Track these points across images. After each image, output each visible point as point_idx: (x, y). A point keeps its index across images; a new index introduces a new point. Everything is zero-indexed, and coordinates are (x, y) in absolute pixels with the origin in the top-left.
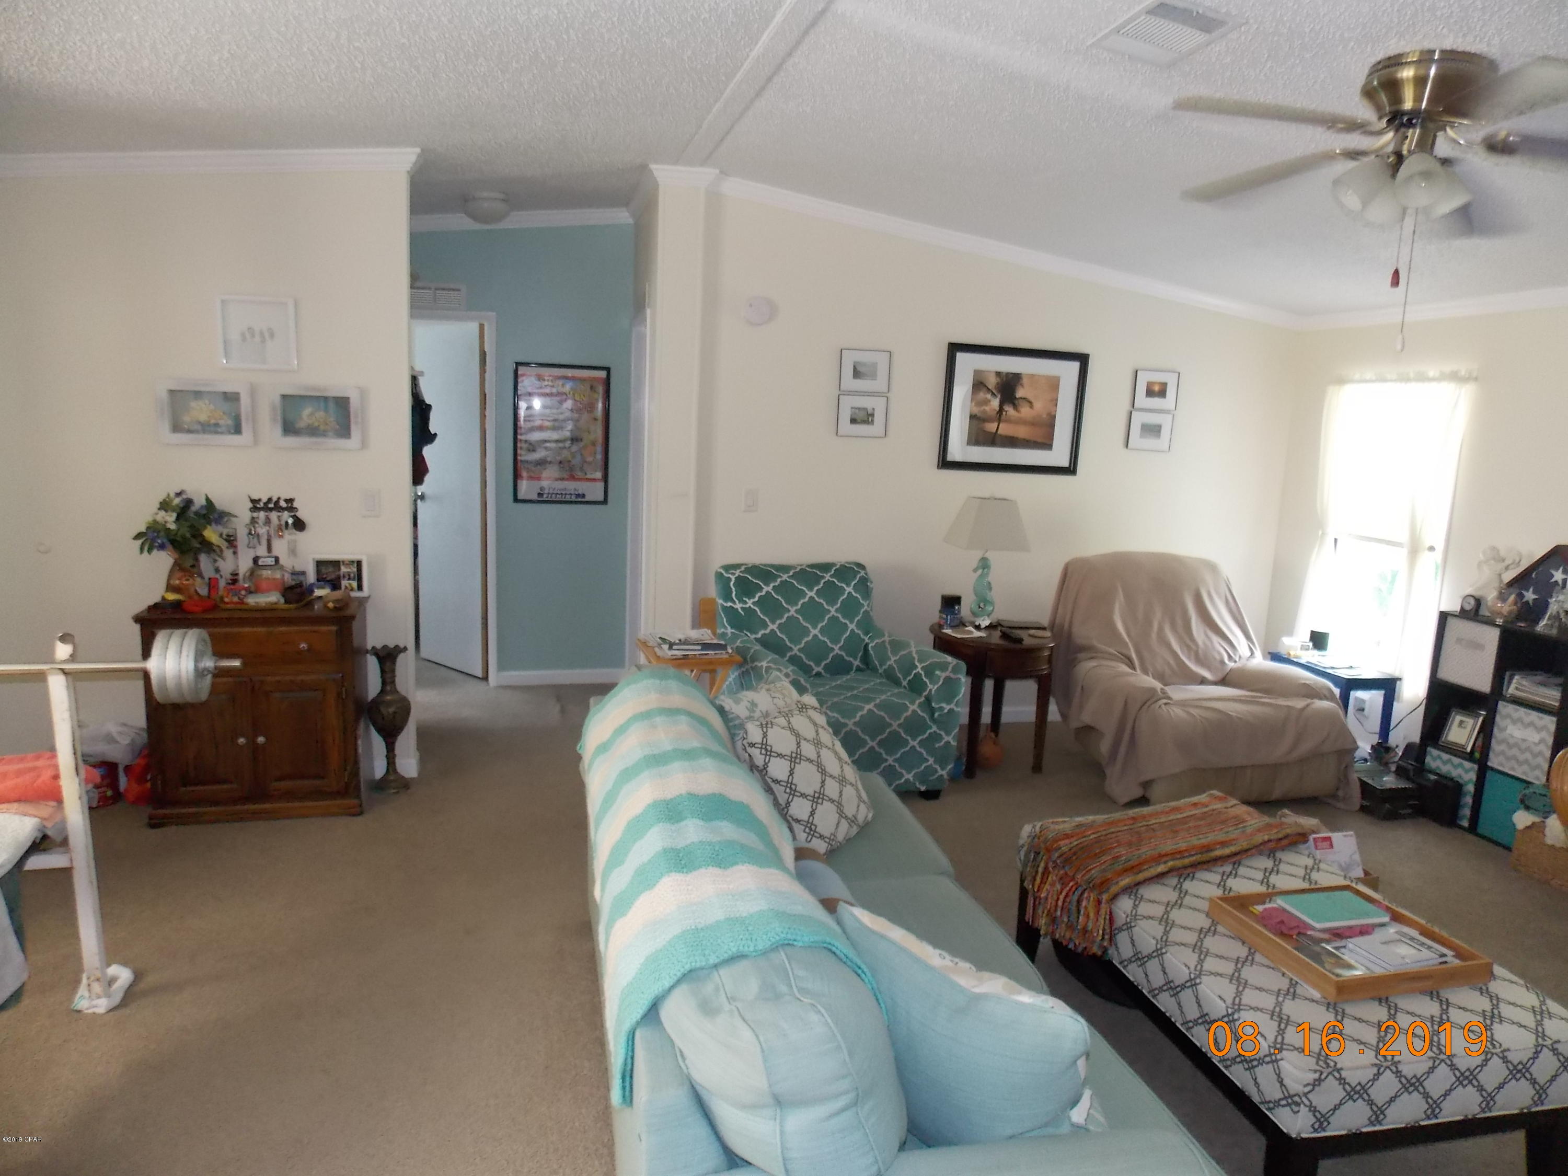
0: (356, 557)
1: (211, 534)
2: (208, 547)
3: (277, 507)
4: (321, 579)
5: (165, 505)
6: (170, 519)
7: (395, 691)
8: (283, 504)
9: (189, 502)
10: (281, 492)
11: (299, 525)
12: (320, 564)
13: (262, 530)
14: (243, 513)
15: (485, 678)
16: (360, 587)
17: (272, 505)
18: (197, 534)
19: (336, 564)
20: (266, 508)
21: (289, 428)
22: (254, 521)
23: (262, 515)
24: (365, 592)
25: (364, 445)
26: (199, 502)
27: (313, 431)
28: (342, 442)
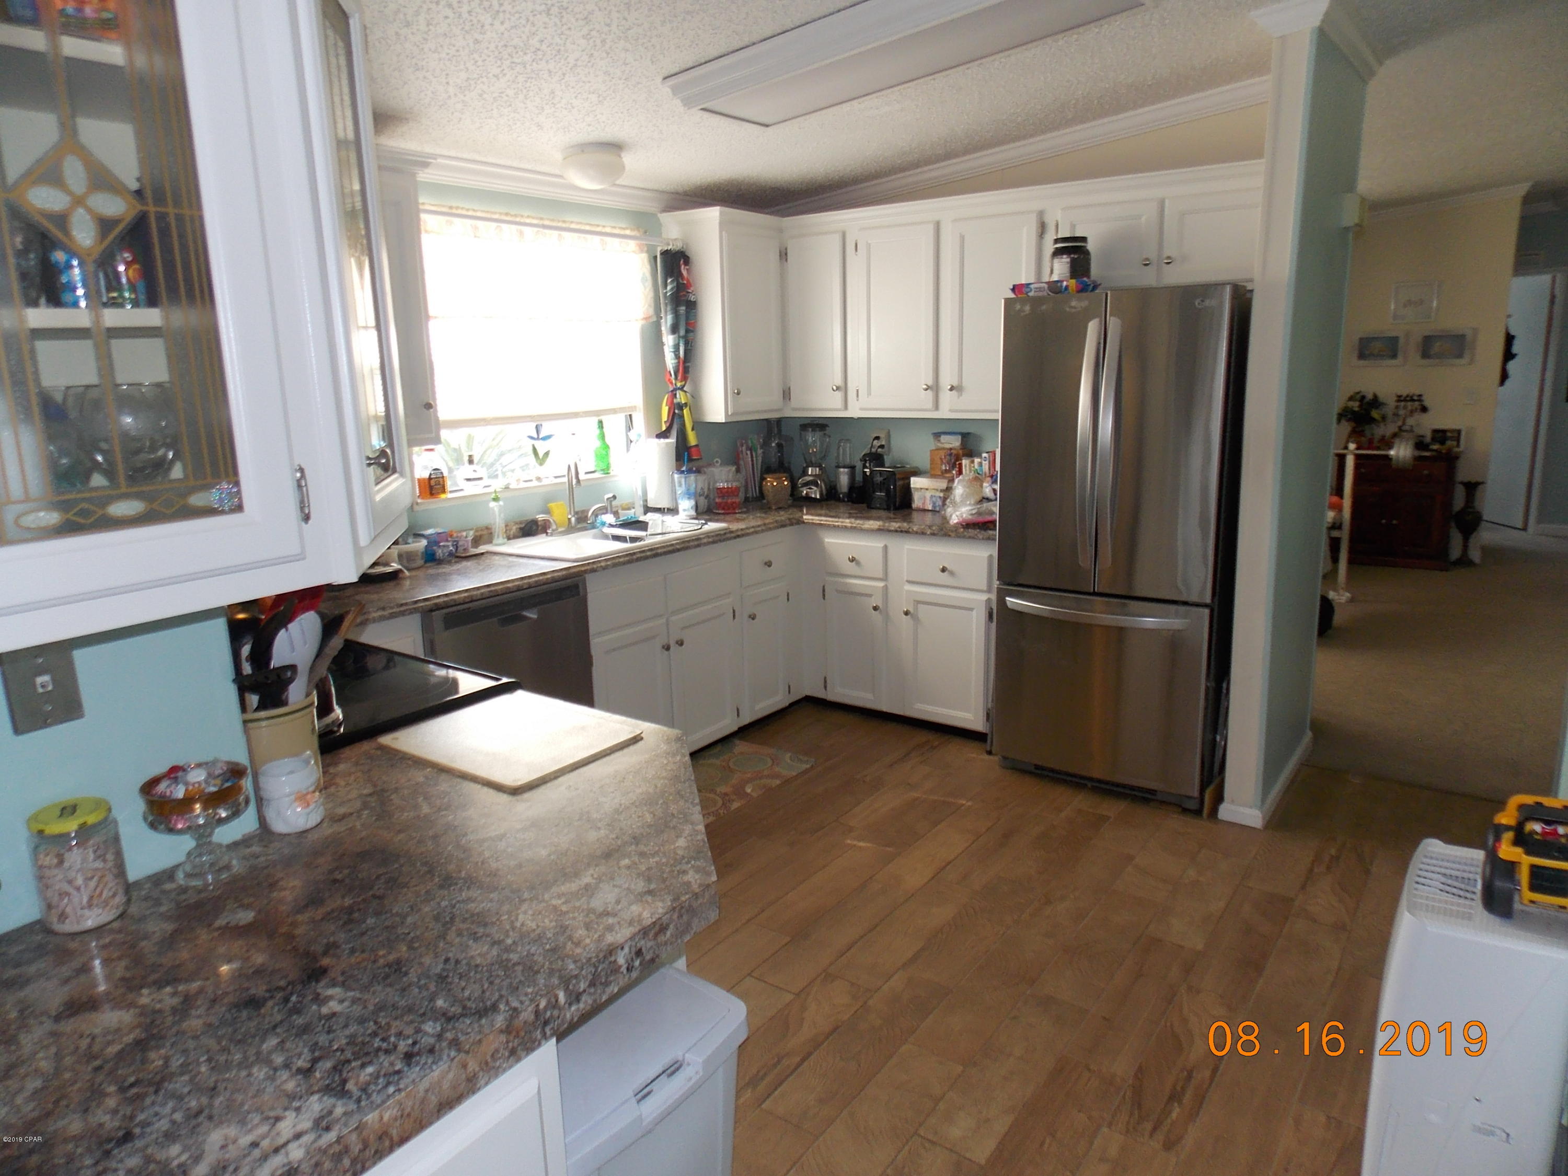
0: (1457, 427)
1: (1375, 414)
2: (1372, 420)
3: (1412, 400)
4: (1434, 439)
5: (1351, 399)
6: (1355, 405)
7: (1473, 507)
8: (1415, 398)
9: (1363, 397)
10: (1414, 390)
11: (1424, 409)
12: (1435, 431)
13: (1402, 412)
14: (1391, 402)
15: (1525, 529)
16: (1458, 446)
17: (1410, 399)
18: (1368, 413)
19: (1444, 432)
20: (1405, 400)
21: (1425, 355)
22: (1397, 407)
23: (1402, 404)
24: (1461, 449)
25: (1472, 361)
26: (1370, 396)
27: (1440, 356)
28: (1457, 361)
